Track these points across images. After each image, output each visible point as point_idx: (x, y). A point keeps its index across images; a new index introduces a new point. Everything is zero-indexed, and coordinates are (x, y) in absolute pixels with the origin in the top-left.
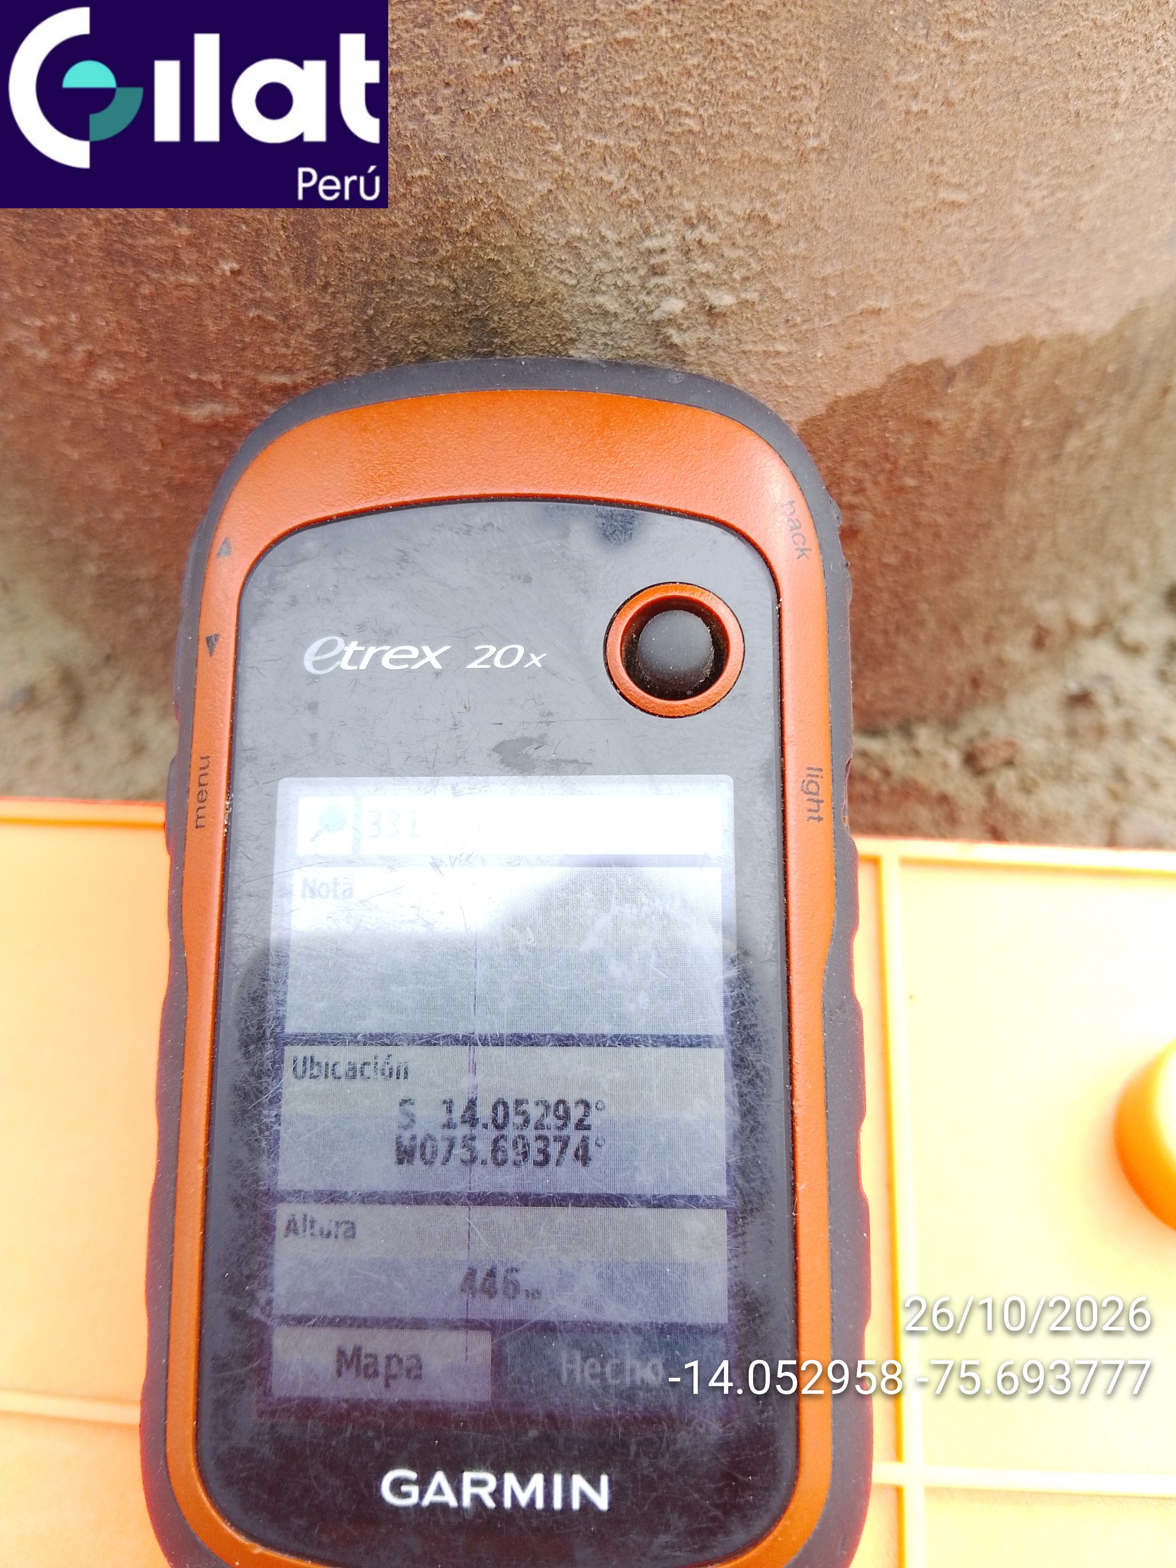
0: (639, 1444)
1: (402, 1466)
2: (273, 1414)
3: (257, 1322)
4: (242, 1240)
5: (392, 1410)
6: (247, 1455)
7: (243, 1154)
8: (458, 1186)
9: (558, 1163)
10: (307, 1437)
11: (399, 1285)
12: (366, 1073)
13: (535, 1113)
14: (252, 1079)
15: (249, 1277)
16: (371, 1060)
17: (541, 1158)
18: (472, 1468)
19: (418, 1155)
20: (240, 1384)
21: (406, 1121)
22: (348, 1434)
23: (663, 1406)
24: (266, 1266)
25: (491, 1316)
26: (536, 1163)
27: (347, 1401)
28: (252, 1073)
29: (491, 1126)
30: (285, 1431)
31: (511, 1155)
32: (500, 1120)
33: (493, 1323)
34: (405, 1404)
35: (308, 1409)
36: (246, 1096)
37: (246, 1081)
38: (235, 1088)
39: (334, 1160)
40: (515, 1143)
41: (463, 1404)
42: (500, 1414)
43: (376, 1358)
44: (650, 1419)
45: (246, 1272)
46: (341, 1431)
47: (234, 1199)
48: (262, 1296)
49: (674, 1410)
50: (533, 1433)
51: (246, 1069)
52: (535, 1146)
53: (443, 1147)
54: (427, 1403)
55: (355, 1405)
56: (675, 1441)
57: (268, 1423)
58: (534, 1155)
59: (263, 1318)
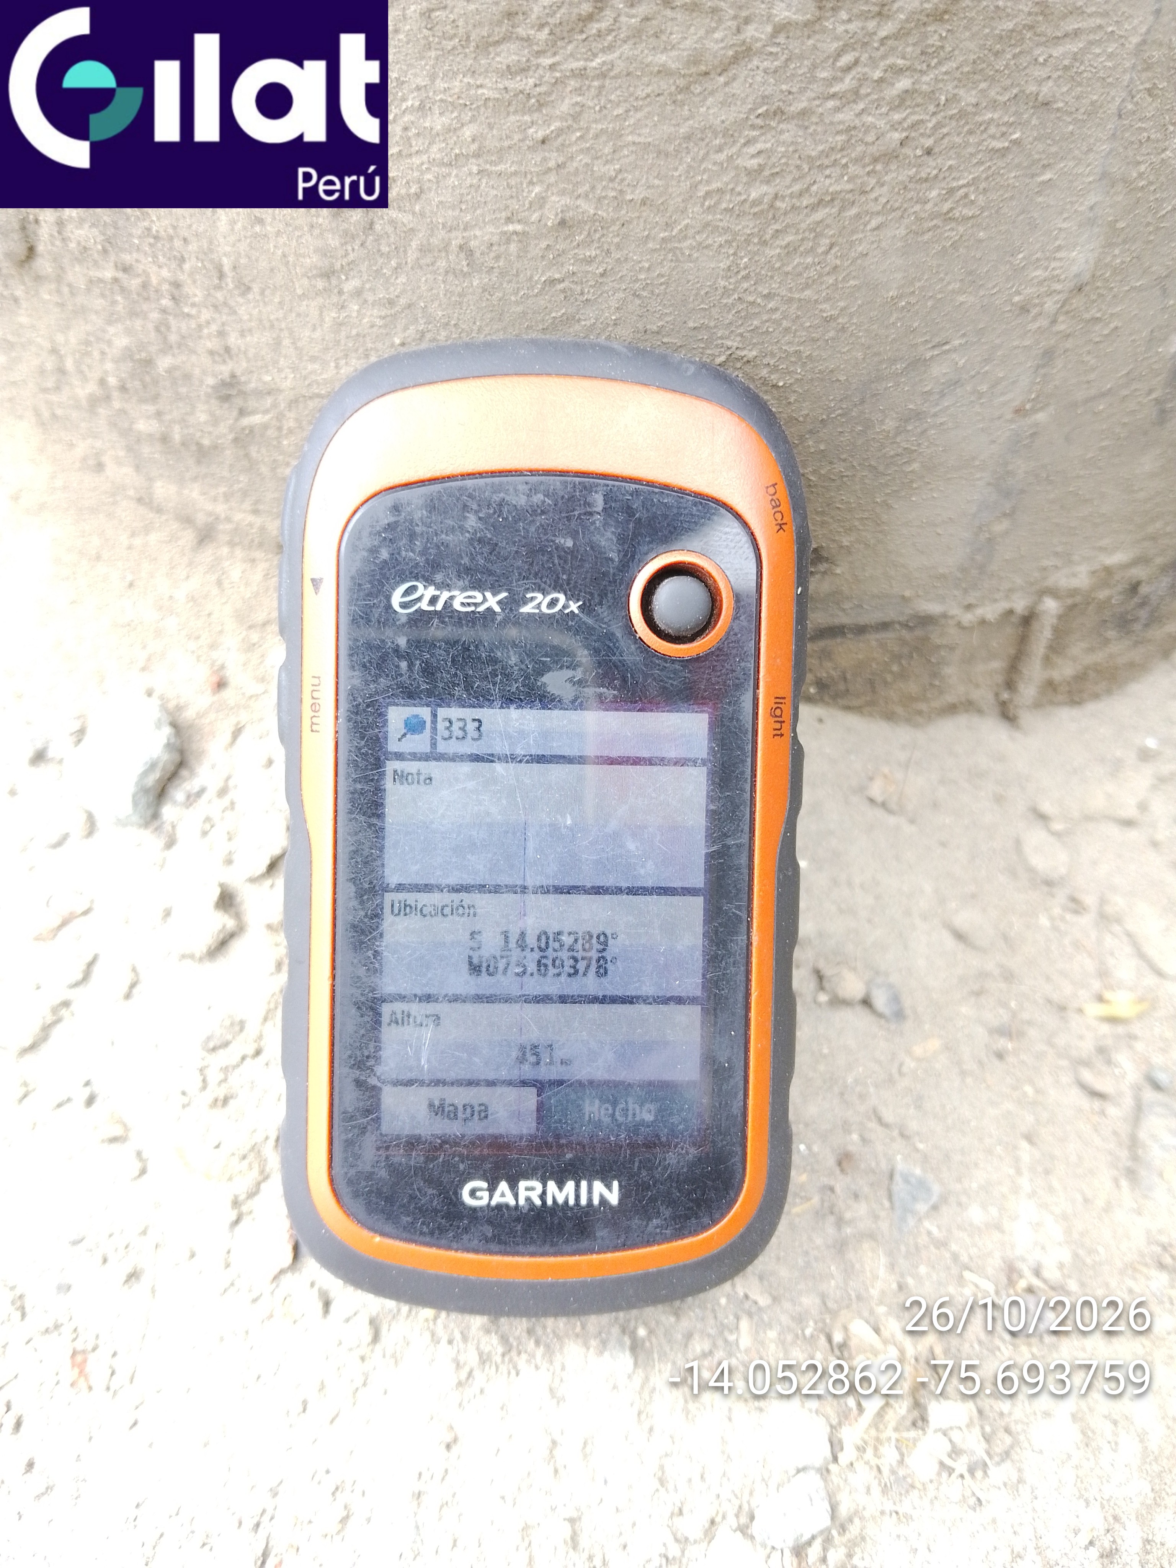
0: (640, 1162)
1: (480, 1179)
2: (387, 1148)
3: (374, 1087)
4: (363, 1032)
5: (473, 1143)
6: (369, 1176)
7: (362, 971)
8: (516, 992)
9: (584, 975)
10: (412, 1163)
11: (477, 1060)
12: (445, 912)
13: (567, 940)
14: (366, 920)
15: (368, 1057)
16: (449, 903)
17: (572, 971)
18: (527, 1178)
19: (484, 969)
20: (363, 1130)
21: (475, 945)
22: (441, 1160)
23: (657, 1136)
24: (380, 1049)
25: (540, 1078)
26: (570, 975)
27: (440, 1138)
28: (366, 916)
29: (536, 949)
30: (396, 1160)
31: (552, 971)
32: (543, 945)
33: (541, 1082)
34: (481, 1138)
35: (412, 1144)
36: (363, 932)
37: (361, 921)
38: (354, 926)
39: (429, 975)
40: (554, 961)
41: (521, 1138)
42: (547, 1143)
43: (456, 1108)
44: (650, 1145)
45: (366, 1054)
46: (437, 1158)
47: (355, 1004)
48: (379, 1070)
49: (664, 1139)
50: (569, 1156)
51: (362, 913)
52: (569, 963)
53: (501, 965)
54: (496, 1138)
55: (445, 1142)
56: (665, 1159)
57: (384, 1155)
58: (568, 969)
59: (379, 1084)
